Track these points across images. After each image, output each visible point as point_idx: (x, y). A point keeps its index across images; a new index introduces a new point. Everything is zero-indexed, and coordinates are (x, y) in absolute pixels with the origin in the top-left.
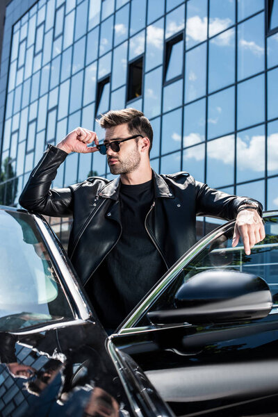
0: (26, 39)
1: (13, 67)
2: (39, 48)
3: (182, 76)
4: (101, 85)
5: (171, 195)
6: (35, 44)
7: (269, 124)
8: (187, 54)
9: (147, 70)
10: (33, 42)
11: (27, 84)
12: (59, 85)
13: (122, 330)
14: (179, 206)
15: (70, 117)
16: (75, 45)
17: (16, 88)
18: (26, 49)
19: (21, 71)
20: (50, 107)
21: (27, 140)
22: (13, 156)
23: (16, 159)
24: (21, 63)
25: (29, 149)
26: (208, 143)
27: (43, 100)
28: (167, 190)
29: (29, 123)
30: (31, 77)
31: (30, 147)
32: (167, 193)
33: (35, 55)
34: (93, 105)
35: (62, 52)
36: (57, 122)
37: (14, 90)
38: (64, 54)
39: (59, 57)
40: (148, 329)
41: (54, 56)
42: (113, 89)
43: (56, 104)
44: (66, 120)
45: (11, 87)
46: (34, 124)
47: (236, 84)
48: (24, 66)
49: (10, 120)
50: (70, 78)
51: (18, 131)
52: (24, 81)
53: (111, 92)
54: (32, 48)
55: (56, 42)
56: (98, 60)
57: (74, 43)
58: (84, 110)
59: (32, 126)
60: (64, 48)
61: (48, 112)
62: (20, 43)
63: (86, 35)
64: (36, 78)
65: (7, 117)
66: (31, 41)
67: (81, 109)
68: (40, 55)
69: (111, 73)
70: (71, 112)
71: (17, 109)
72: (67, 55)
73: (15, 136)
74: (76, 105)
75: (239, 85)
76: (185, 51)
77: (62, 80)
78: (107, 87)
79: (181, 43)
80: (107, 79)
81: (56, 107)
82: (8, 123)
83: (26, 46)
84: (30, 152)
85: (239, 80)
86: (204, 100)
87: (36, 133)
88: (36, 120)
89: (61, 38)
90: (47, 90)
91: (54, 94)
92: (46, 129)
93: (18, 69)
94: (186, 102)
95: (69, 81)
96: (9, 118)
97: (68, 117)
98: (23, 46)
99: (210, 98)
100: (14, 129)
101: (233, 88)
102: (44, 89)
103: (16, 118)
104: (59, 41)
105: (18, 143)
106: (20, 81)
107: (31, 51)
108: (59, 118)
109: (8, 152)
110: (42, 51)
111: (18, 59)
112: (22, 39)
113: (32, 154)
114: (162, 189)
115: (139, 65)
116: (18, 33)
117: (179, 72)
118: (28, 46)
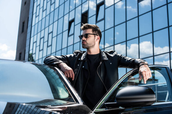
0: (39, 5)
1: (34, 16)
2: (45, 8)
3: (104, 19)
4: (70, 23)
5: (107, 59)
6: (43, 7)
7: (140, 38)
8: (106, 10)
9: (89, 16)
10: (42, 6)
11: (40, 23)
12: (53, 23)
13: (95, 110)
14: (111, 64)
15: (58, 36)
16: (60, 7)
17: (35, 24)
18: (40, 9)
19: (37, 18)
20: (49, 32)
21: (40, 45)
22: (34, 52)
23: (35, 53)
24: (37, 14)
25: (41, 49)
26: (115, 46)
27: (47, 29)
28: (106, 57)
29: (41, 39)
30: (42, 20)
31: (41, 48)
32: (106, 58)
33: (43, 11)
34: (67, 31)
35: (54, 10)
36: (52, 38)
37: (35, 25)
38: (55, 11)
39: (53, 12)
40: (105, 110)
41: (51, 11)
42: (75, 24)
43: (52, 31)
44: (56, 37)
45: (33, 24)
46: (43, 39)
47: (126, 22)
48: (39, 15)
49: (33, 37)
50: (58, 20)
51: (36, 42)
52: (38, 22)
53: (75, 26)
54: (42, 8)
55: (52, 6)
56: (69, 13)
57: (59, 6)
58: (64, 33)
59: (42, 40)
60: (55, 8)
61: (49, 34)
62: (37, 7)
63: (64, 3)
64: (44, 20)
65: (31, 36)
66: (42, 5)
67: (62, 33)
68: (45, 11)
69: (74, 18)
70: (58, 34)
71: (36, 33)
72: (56, 11)
73: (35, 44)
74: (60, 31)
75: (127, 22)
76: (105, 9)
77: (54, 21)
78: (73, 24)
79: (103, 6)
80: (73, 21)
81: (52, 32)
82: (32, 39)
83: (40, 7)
84: (41, 50)
85: (127, 20)
86: (113, 28)
87: (44, 43)
88: (44, 37)
89: (54, 4)
90: (48, 25)
91: (51, 27)
92: (48, 41)
93: (36, 17)
94: (105, 29)
95: (57, 21)
96: (32, 37)
97: (57, 36)
98: (38, 7)
99: (115, 27)
100: (34, 41)
101: (125, 23)
102: (47, 25)
103: (35, 36)
104: (53, 6)
105: (36, 47)
106: (37, 22)
107: (41, 10)
108: (53, 36)
109: (32, 50)
110: (46, 9)
111: (36, 13)
112: (38, 5)
113: (42, 51)
114: (104, 57)
115: (86, 15)
116: (36, 2)
117: (103, 17)
118: (40, 8)
